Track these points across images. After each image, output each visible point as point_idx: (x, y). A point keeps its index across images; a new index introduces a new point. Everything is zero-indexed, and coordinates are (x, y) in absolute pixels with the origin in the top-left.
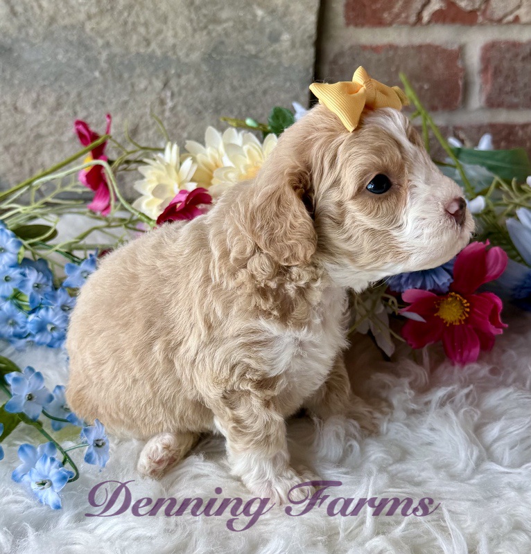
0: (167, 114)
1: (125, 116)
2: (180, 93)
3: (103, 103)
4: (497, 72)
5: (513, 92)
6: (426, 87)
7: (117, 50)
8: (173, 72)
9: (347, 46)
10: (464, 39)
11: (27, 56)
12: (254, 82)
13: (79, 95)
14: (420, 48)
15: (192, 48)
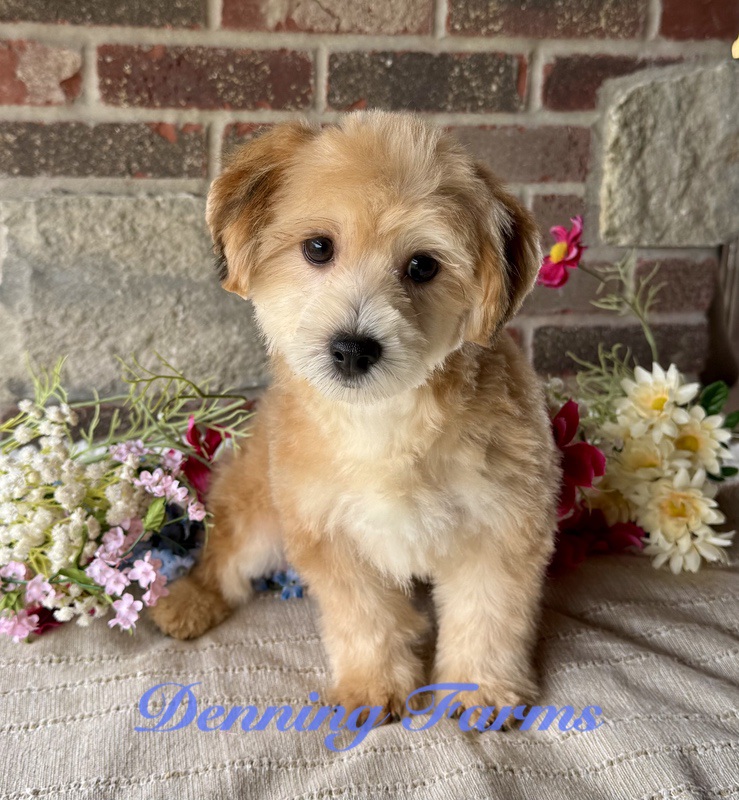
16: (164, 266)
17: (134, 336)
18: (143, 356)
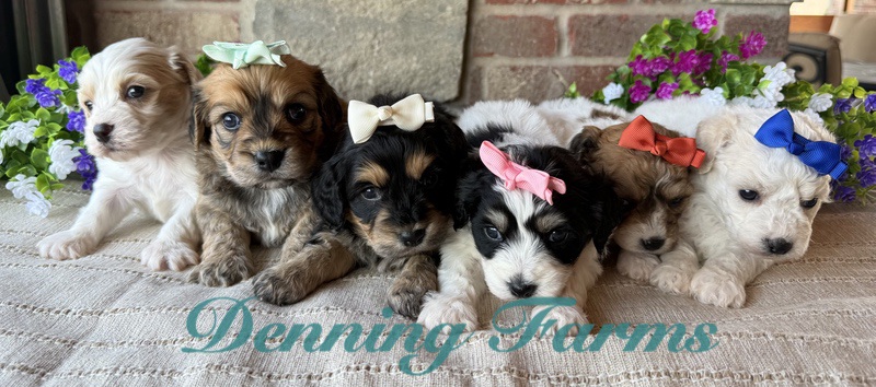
0: (375, 54)
1: (349, 55)
2: (383, 42)
3: (336, 47)
4: (578, 33)
5: (589, 46)
6: (534, 41)
7: (346, 14)
8: (380, 28)
9: (486, 16)
10: (557, 13)
11: (292, 17)
12: (429, 36)
13: (322, 41)
14: (530, 18)
15: (391, 15)
16: (365, 10)
17: (344, 62)
18: (350, 77)
